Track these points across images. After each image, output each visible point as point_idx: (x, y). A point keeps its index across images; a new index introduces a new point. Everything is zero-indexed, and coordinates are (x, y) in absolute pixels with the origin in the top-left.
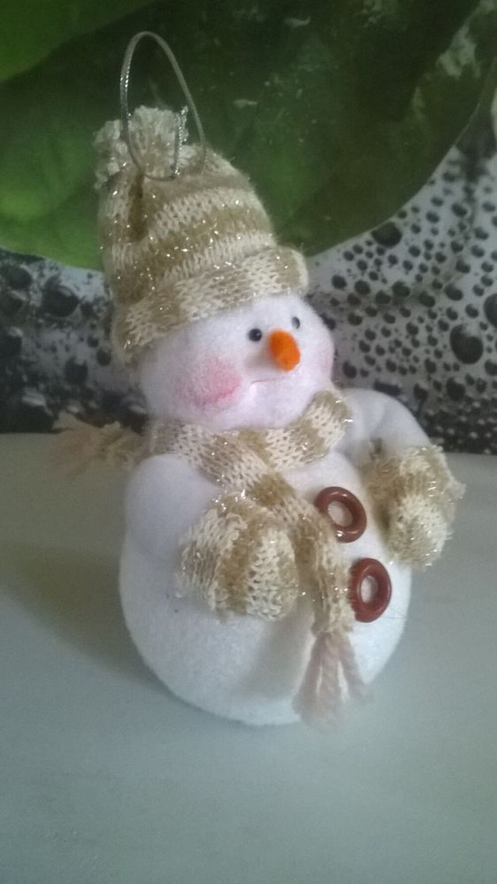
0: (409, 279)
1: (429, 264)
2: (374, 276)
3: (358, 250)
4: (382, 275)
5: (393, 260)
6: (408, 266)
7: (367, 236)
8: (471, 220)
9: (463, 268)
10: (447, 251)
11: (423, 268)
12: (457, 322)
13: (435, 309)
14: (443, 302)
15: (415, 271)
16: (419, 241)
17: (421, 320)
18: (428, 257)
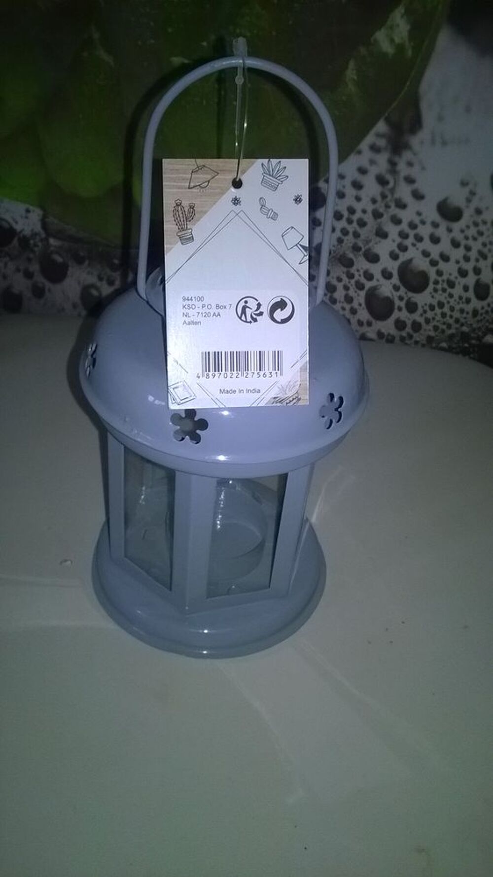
1: (351, 229)
8: (392, 191)
9: (382, 234)
11: (345, 232)
12: (373, 283)
13: (353, 270)
14: (361, 264)
15: (338, 233)
16: (343, 206)
17: (339, 280)
18: (350, 222)
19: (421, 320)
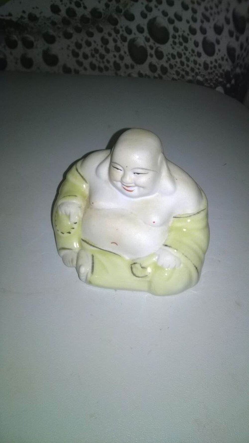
19: (167, 65)
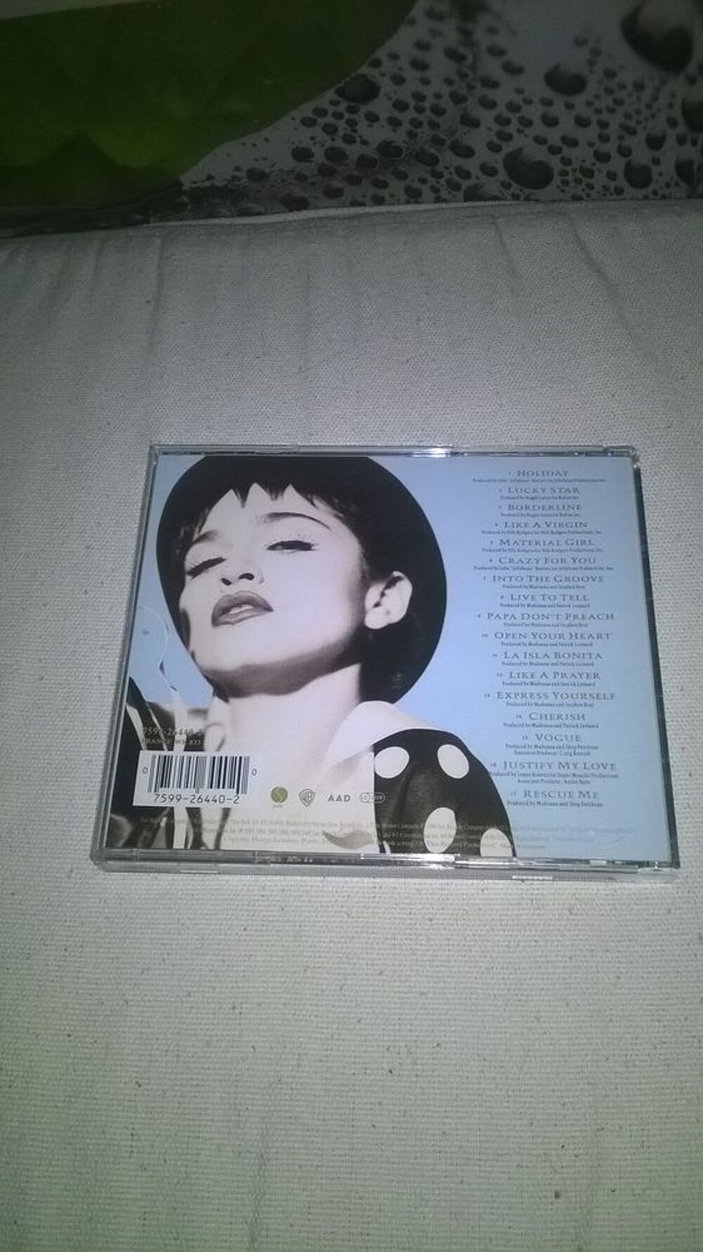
0: (399, 137)
1: (423, 118)
2: (349, 140)
3: (321, 112)
4: (360, 136)
5: (372, 118)
6: (394, 123)
7: (330, 94)
8: (474, 67)
9: (470, 122)
10: (446, 103)
11: (416, 124)
12: (473, 181)
13: (439, 168)
14: (449, 160)
15: (406, 126)
16: (405, 93)
17: (423, 181)
18: (420, 110)
